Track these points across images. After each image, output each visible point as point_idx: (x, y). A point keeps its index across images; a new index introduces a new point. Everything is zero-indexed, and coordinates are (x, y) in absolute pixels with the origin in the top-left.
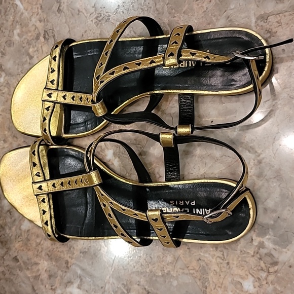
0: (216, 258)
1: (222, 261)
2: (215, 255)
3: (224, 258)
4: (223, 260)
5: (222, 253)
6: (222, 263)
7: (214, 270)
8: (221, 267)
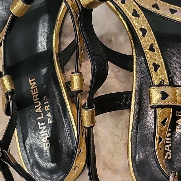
0: (113, 136)
1: (119, 141)
2: (113, 133)
3: (122, 137)
4: (121, 139)
5: (121, 132)
6: (118, 143)
7: (108, 149)
8: (116, 147)
